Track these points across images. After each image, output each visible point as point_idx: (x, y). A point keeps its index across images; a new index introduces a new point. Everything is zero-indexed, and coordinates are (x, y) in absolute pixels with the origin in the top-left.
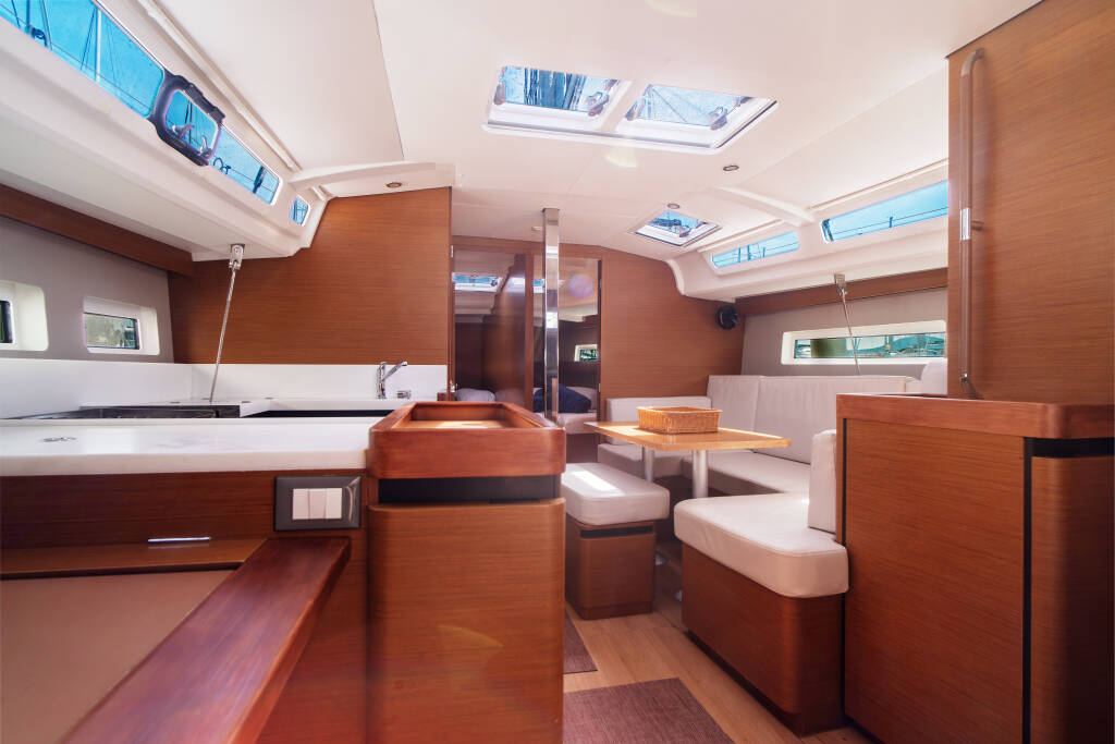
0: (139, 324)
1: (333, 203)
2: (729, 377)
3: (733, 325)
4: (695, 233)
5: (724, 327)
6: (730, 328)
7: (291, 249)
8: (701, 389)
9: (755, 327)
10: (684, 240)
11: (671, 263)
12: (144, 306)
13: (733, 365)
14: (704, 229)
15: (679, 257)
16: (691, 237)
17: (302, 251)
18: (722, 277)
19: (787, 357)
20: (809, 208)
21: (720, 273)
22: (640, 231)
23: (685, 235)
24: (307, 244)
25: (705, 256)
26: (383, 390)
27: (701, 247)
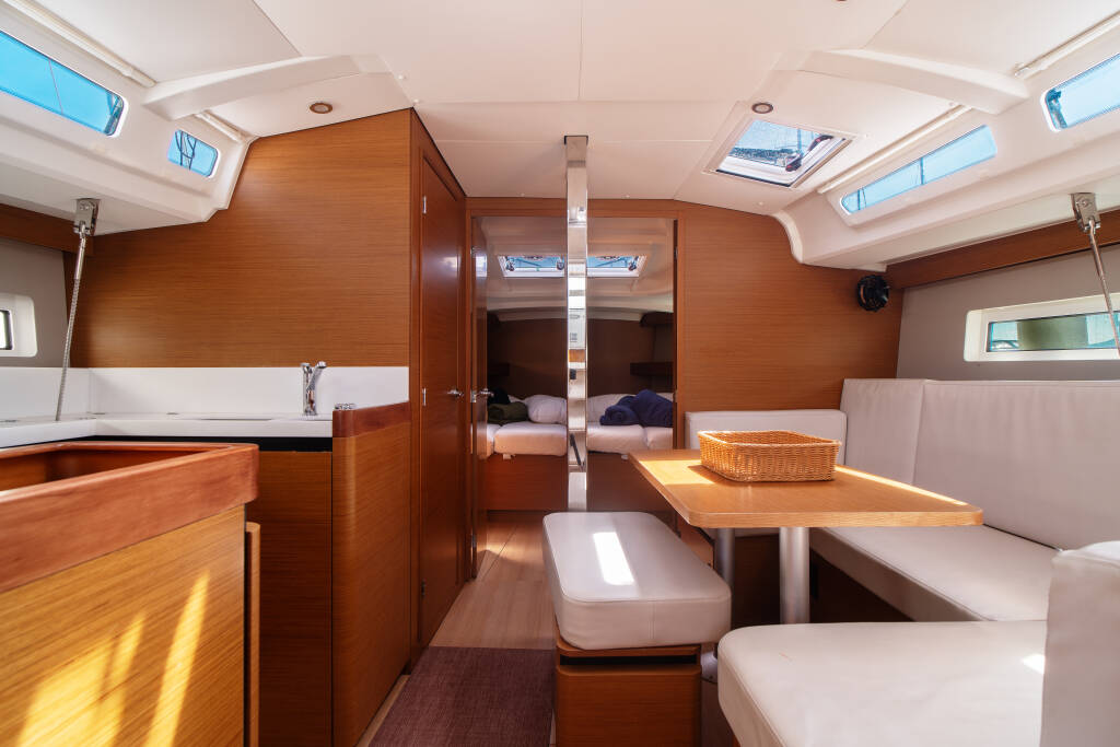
0: (11, 316)
1: (257, 145)
2: (874, 382)
3: (883, 303)
4: (809, 159)
5: (868, 308)
6: (875, 309)
7: (201, 212)
8: (831, 399)
9: (920, 308)
10: (793, 176)
11: (783, 217)
12: (19, 294)
13: (884, 364)
14: (824, 148)
15: (791, 207)
16: (804, 167)
17: (219, 213)
18: (858, 228)
19: (973, 351)
20: (1017, 70)
21: (855, 221)
22: (723, 167)
23: (795, 166)
24: (223, 203)
25: (831, 199)
26: (312, 402)
27: (824, 184)
